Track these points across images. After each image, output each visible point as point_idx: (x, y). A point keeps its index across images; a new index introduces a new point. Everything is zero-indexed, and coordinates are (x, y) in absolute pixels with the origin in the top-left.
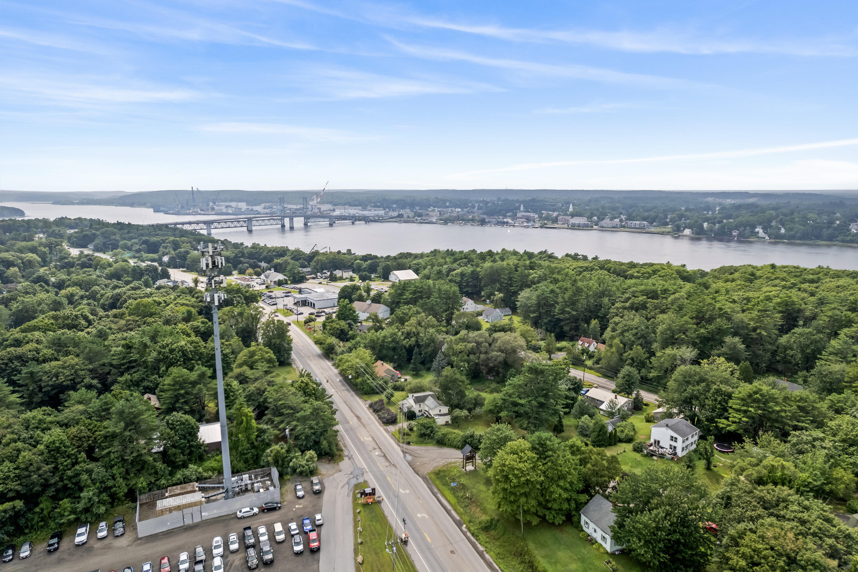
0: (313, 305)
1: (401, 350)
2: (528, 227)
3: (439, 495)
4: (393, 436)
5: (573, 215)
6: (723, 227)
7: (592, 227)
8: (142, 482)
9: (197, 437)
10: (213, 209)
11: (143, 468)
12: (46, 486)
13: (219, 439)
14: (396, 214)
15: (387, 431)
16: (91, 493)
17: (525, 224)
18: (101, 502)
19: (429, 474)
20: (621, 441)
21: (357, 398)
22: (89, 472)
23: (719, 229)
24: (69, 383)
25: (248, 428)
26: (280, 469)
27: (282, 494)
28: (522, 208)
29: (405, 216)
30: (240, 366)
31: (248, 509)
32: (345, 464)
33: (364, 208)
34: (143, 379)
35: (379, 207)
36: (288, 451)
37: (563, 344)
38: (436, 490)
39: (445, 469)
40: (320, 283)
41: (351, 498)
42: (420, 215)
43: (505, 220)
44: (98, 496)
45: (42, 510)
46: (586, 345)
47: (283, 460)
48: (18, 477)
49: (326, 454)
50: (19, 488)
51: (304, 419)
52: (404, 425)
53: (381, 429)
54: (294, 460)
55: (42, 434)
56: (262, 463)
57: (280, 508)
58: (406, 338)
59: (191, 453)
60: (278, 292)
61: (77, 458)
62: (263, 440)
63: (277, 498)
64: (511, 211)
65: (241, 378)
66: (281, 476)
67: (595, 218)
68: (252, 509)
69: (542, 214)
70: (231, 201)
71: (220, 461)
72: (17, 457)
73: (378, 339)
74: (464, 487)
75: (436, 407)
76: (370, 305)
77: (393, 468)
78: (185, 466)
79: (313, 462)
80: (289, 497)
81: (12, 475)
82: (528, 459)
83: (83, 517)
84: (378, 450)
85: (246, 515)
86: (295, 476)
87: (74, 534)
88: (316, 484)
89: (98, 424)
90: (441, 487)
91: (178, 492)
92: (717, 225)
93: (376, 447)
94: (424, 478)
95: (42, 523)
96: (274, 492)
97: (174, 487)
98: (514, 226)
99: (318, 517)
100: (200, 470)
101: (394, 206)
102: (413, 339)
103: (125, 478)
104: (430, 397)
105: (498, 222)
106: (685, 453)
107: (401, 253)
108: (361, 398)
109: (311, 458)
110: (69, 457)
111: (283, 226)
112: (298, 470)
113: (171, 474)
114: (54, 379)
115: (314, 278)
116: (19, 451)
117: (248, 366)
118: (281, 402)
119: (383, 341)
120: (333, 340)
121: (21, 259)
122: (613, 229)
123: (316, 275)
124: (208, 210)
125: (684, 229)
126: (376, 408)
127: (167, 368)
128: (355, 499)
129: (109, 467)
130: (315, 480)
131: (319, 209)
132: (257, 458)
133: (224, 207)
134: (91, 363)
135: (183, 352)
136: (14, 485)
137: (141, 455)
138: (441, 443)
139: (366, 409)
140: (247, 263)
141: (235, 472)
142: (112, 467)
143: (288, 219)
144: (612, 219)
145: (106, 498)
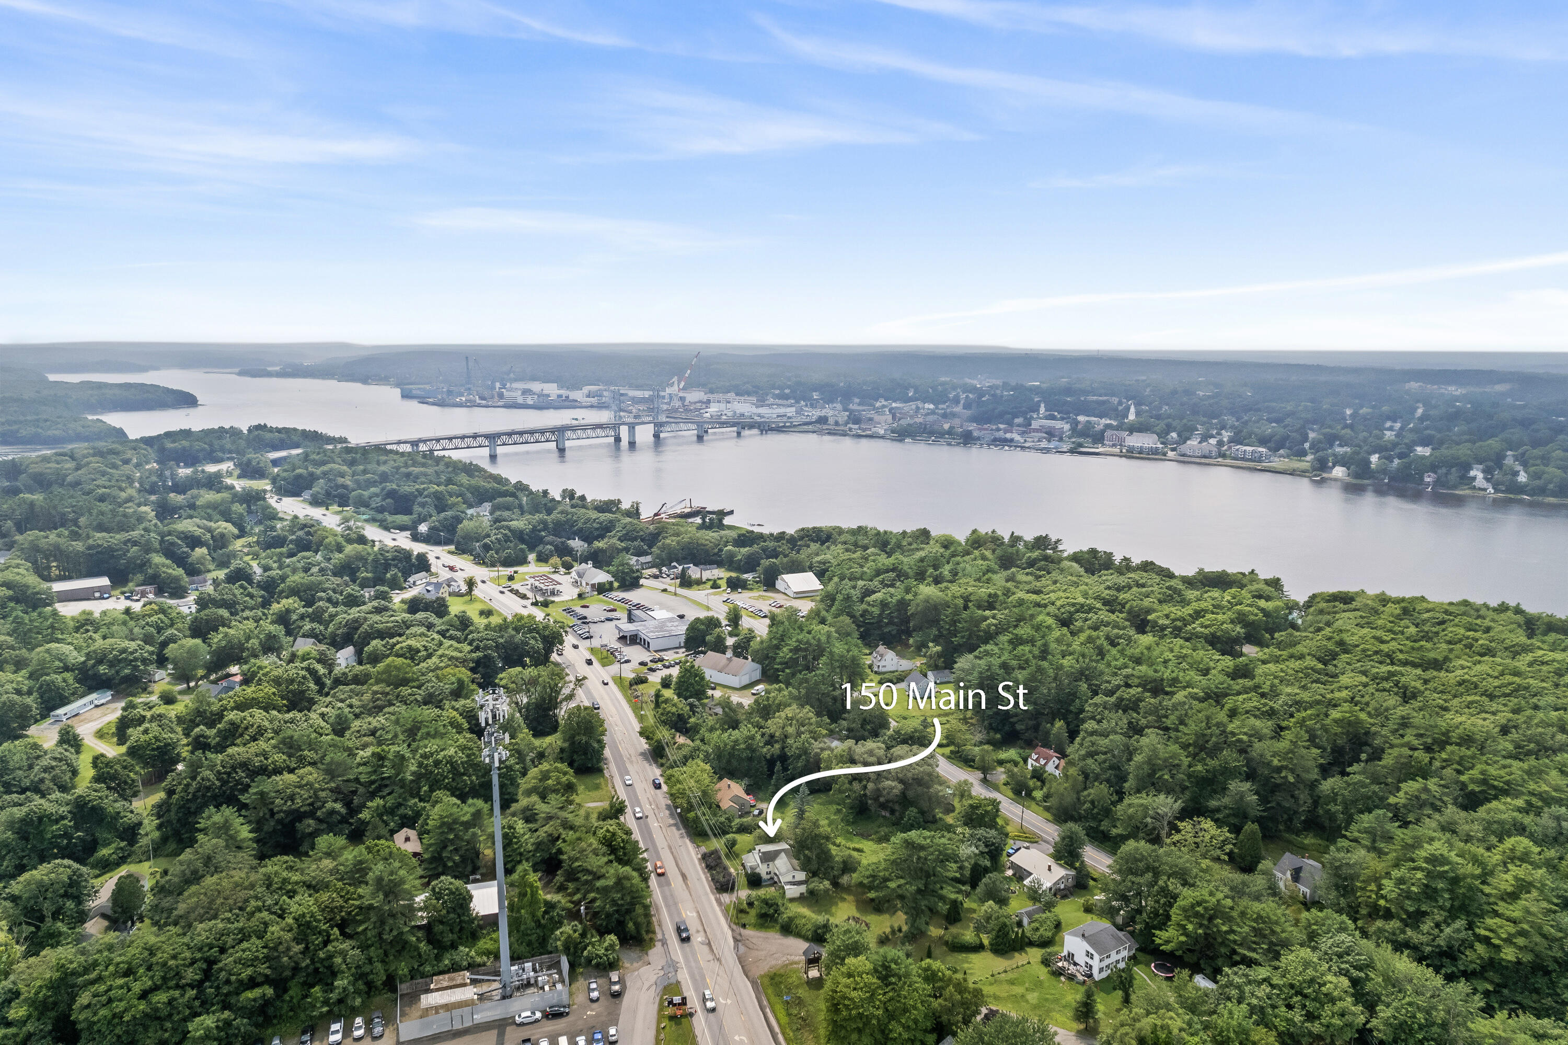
0: (646, 645)
1: (759, 762)
2: (1047, 451)
3: (768, 1010)
4: (726, 911)
5: (1133, 429)
6: (1407, 466)
7: (1165, 454)
8: (403, 968)
9: (468, 909)
10: (501, 396)
11: (403, 948)
12: (296, 969)
13: (495, 910)
14: (815, 414)
15: (719, 902)
16: (346, 982)
17: (1044, 444)
18: (357, 992)
19: (762, 977)
20: (1031, 944)
21: (688, 841)
22: (343, 953)
23: (1398, 469)
24: (307, 808)
25: (534, 901)
26: (571, 958)
27: (571, 994)
28: (1042, 409)
29: (831, 421)
30: (528, 793)
31: (528, 1013)
32: (656, 953)
33: (761, 403)
34: (400, 805)
35: (786, 397)
36: (583, 935)
37: (1011, 753)
38: (765, 1003)
39: (782, 971)
40: (665, 590)
41: (656, 1005)
42: (857, 421)
43: (1008, 436)
44: (354, 985)
45: (292, 998)
46: (1043, 762)
47: (576, 947)
48: (267, 958)
49: (632, 938)
50: (268, 972)
51: (605, 890)
52: (744, 893)
53: (712, 898)
54: (589, 948)
55: (288, 900)
56: (550, 949)
57: (568, 1014)
58: (767, 743)
59: (461, 929)
60: (596, 609)
61: (329, 935)
62: (552, 918)
63: (565, 999)
64: (1024, 414)
65: (528, 813)
66: (572, 966)
67: (1174, 435)
68: (533, 1013)
69: (1077, 423)
70: (534, 379)
71: (496, 941)
72: (266, 932)
73: (726, 745)
74: (800, 1002)
75: (788, 872)
76: (730, 660)
77: (717, 964)
78: (454, 946)
79: (614, 950)
80: (580, 998)
81: (261, 956)
82: (866, 986)
83: (336, 1009)
84: (702, 933)
85: (526, 1021)
86: (590, 969)
87: (327, 1032)
88: (615, 983)
89: (351, 889)
90: (772, 998)
91: (445, 984)
92: (1396, 461)
93: (700, 928)
94: (754, 983)
95: (291, 1014)
96: (561, 992)
97: (441, 977)
98: (1023, 448)
99: (612, 1031)
100: (473, 953)
101: (815, 396)
102: (777, 746)
103: (383, 961)
104: (783, 854)
105: (995, 440)
106: (1104, 975)
107: (803, 529)
108: (693, 841)
109: (612, 946)
110: (320, 933)
111: (618, 440)
112: (594, 962)
113: (438, 958)
114: (289, 803)
115: (656, 577)
116: (266, 924)
117: (538, 793)
118: (577, 864)
119: (733, 748)
120: (664, 734)
121: (209, 530)
122: (1203, 460)
123: (660, 571)
124: (493, 397)
125: (1334, 466)
126: (712, 863)
127: (432, 790)
128: (661, 1008)
129: (364, 947)
130: (614, 977)
131: (682, 399)
132: (544, 939)
133: (520, 392)
134: (333, 778)
135: (452, 765)
136: (264, 969)
137: (402, 933)
138: (788, 929)
139: (697, 862)
140: (551, 544)
141: (515, 958)
142: (369, 946)
143: (626, 427)
144: (1205, 438)
145: (362, 987)
